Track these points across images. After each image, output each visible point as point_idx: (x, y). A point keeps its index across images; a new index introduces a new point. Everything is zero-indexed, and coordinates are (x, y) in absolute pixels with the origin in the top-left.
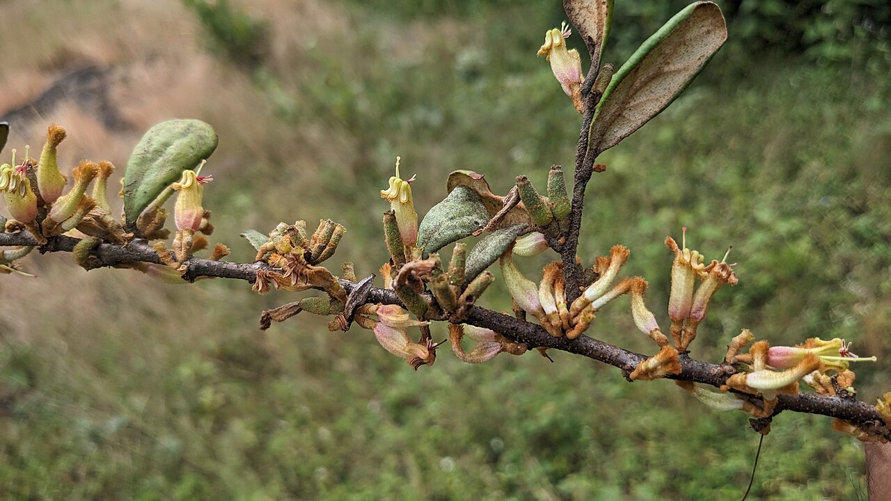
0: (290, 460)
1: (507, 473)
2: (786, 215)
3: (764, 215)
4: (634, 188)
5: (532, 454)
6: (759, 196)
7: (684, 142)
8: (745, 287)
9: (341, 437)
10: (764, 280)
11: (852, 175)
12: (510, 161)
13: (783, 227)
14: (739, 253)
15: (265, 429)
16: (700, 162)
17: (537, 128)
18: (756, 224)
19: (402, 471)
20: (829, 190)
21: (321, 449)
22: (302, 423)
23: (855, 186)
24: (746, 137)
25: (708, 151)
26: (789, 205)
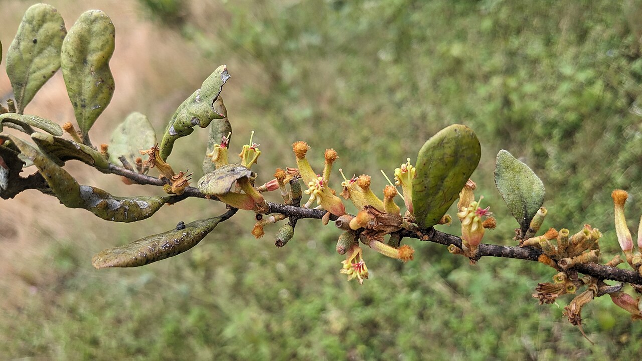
0: (260, 289)
1: (409, 277)
2: (582, 68)
3: (567, 70)
4: (468, 67)
5: (425, 260)
6: (561, 58)
7: (500, 27)
8: (559, 124)
9: (292, 268)
10: (572, 117)
11: (626, 31)
12: (377, 61)
13: (582, 76)
14: (552, 101)
15: (240, 270)
16: (514, 40)
17: (392, 34)
18: (561, 78)
19: (338, 285)
20: (611, 45)
21: (280, 279)
22: (263, 263)
23: (629, 39)
24: (545, 16)
25: (519, 31)
26: (583, 60)
